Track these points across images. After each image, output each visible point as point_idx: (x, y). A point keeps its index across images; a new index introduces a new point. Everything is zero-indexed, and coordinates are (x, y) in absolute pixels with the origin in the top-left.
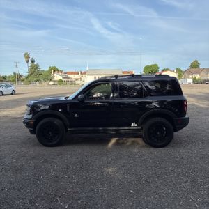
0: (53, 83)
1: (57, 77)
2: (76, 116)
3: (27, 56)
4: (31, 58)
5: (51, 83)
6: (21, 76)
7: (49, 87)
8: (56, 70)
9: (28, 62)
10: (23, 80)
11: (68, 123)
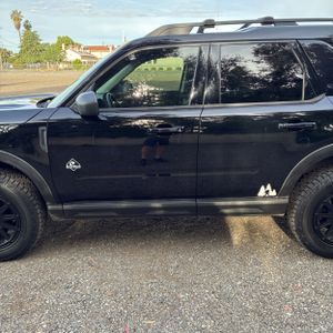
0: (66, 66)
1: (72, 55)
2: (72, 165)
3: (16, 17)
4: (24, 20)
5: (61, 66)
6: (9, 53)
7: (59, 74)
8: (69, 43)
9: (18, 27)
10: (12, 61)
11: (47, 190)
